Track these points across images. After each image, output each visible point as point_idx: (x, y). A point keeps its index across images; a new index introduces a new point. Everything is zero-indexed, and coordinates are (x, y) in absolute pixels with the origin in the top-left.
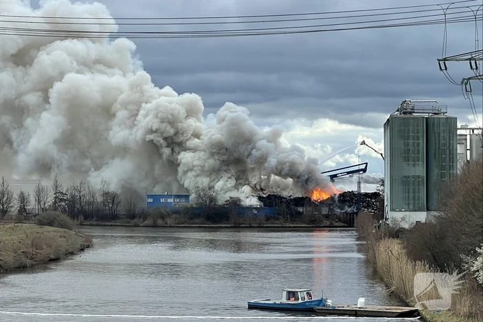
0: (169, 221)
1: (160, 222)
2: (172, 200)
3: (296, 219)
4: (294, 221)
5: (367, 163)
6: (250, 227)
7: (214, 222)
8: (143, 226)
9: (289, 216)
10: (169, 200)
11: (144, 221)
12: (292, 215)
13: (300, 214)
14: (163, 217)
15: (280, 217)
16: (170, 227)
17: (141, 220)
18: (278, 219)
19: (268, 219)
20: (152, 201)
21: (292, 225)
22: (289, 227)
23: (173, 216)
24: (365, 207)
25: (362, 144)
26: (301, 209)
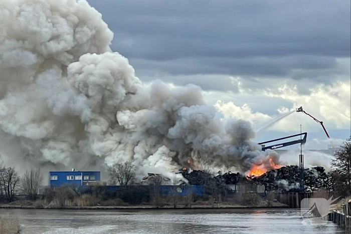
0: (80, 202)
1: (68, 203)
2: (81, 178)
3: (229, 199)
4: (226, 201)
5: (306, 134)
6: (175, 208)
7: (133, 202)
8: (48, 209)
9: (220, 196)
10: (77, 178)
11: (49, 202)
12: (223, 194)
13: (231, 192)
14: (71, 198)
15: (210, 196)
16: (81, 209)
17: (45, 201)
18: (207, 199)
19: (195, 199)
20: (56, 179)
21: (225, 206)
22: (221, 208)
23: (84, 196)
24: (307, 184)
25: (299, 111)
26: (233, 188)
